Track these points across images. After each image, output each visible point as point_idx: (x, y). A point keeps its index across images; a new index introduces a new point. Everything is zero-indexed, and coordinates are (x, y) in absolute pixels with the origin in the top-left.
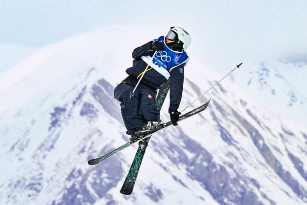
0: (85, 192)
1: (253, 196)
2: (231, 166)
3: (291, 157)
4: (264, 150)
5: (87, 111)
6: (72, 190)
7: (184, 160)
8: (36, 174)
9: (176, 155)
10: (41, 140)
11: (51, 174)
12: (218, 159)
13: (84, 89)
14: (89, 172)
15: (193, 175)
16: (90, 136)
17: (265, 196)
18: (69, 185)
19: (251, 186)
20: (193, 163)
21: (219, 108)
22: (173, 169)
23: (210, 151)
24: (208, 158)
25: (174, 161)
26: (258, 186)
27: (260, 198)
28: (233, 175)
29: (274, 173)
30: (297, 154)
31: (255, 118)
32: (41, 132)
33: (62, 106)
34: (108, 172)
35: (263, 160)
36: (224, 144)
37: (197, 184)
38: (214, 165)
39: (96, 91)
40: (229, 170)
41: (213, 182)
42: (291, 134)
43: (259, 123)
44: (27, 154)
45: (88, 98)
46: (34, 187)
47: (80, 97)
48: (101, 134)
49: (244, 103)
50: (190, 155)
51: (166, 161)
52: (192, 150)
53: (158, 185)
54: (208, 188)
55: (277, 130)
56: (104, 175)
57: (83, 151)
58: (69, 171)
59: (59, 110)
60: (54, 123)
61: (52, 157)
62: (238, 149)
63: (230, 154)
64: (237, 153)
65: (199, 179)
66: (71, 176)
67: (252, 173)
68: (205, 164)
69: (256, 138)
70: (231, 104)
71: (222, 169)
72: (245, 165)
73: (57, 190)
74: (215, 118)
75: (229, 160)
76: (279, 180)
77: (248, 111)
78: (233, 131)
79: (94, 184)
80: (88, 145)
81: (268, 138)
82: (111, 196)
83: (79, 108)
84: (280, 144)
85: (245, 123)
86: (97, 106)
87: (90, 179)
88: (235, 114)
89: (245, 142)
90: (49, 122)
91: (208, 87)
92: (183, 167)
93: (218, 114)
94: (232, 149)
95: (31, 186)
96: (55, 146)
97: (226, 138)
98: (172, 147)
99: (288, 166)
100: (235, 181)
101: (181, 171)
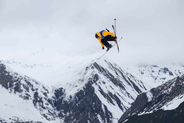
0: (92, 82)
1: (121, 84)
2: (117, 79)
3: (128, 78)
4: (123, 76)
5: (92, 68)
6: (89, 81)
7: (109, 77)
8: (83, 78)
9: (108, 76)
10: (84, 73)
11: (86, 78)
12: (115, 77)
13: (92, 64)
14: (92, 78)
15: (111, 80)
16: (93, 72)
17: (123, 84)
18: (89, 80)
19: (121, 82)
20: (111, 78)
21: (116, 68)
22: (107, 79)
23: (114, 76)
24: (113, 77)
25: (107, 77)
26: (122, 82)
27: (123, 85)
28: (118, 80)
29: (125, 80)
30: (129, 77)
31: (122, 70)
32: (84, 71)
33: (88, 67)
34: (96, 78)
35: (123, 78)
36: (116, 75)
37: (111, 82)
38: (114, 78)
39: (94, 64)
40: (117, 80)
41: (114, 81)
42: (128, 74)
43: (122, 71)
44: (81, 75)
45: (93, 65)
46: (83, 81)
47: (91, 65)
48: (95, 72)
49: (120, 68)
50: (110, 76)
51: (106, 77)
52: (111, 76)
53: (105, 81)
54: (113, 82)
55: (126, 73)
56: (95, 79)
57: (91, 75)
58: (89, 78)
59: (87, 67)
60: (86, 70)
61: (86, 76)
62: (119, 76)
63: (117, 77)
64: (118, 77)
65: (112, 81)
66: (89, 79)
67: (121, 80)
68: (113, 78)
69: (122, 74)
70: (118, 68)
71: (116, 79)
72: (120, 79)
73: (86, 81)
74: (115, 70)
75: (117, 78)
76: (126, 82)
77: (121, 69)
78: (118, 73)
79: (93, 81)
80: (93, 73)
81: (124, 74)
82: (96, 83)
83: (91, 67)
84: (126, 76)
85: (120, 71)
86: (94, 67)
87: (93, 79)
88: (118, 70)
89: (120, 75)
90: (85, 69)
91: (114, 65)
92: (109, 78)
93: (115, 69)
94: (118, 76)
95: (82, 81)
96: (87, 73)
97: (117, 74)
98: (107, 75)
99: (127, 79)
100: (118, 81)
101: (109, 79)
